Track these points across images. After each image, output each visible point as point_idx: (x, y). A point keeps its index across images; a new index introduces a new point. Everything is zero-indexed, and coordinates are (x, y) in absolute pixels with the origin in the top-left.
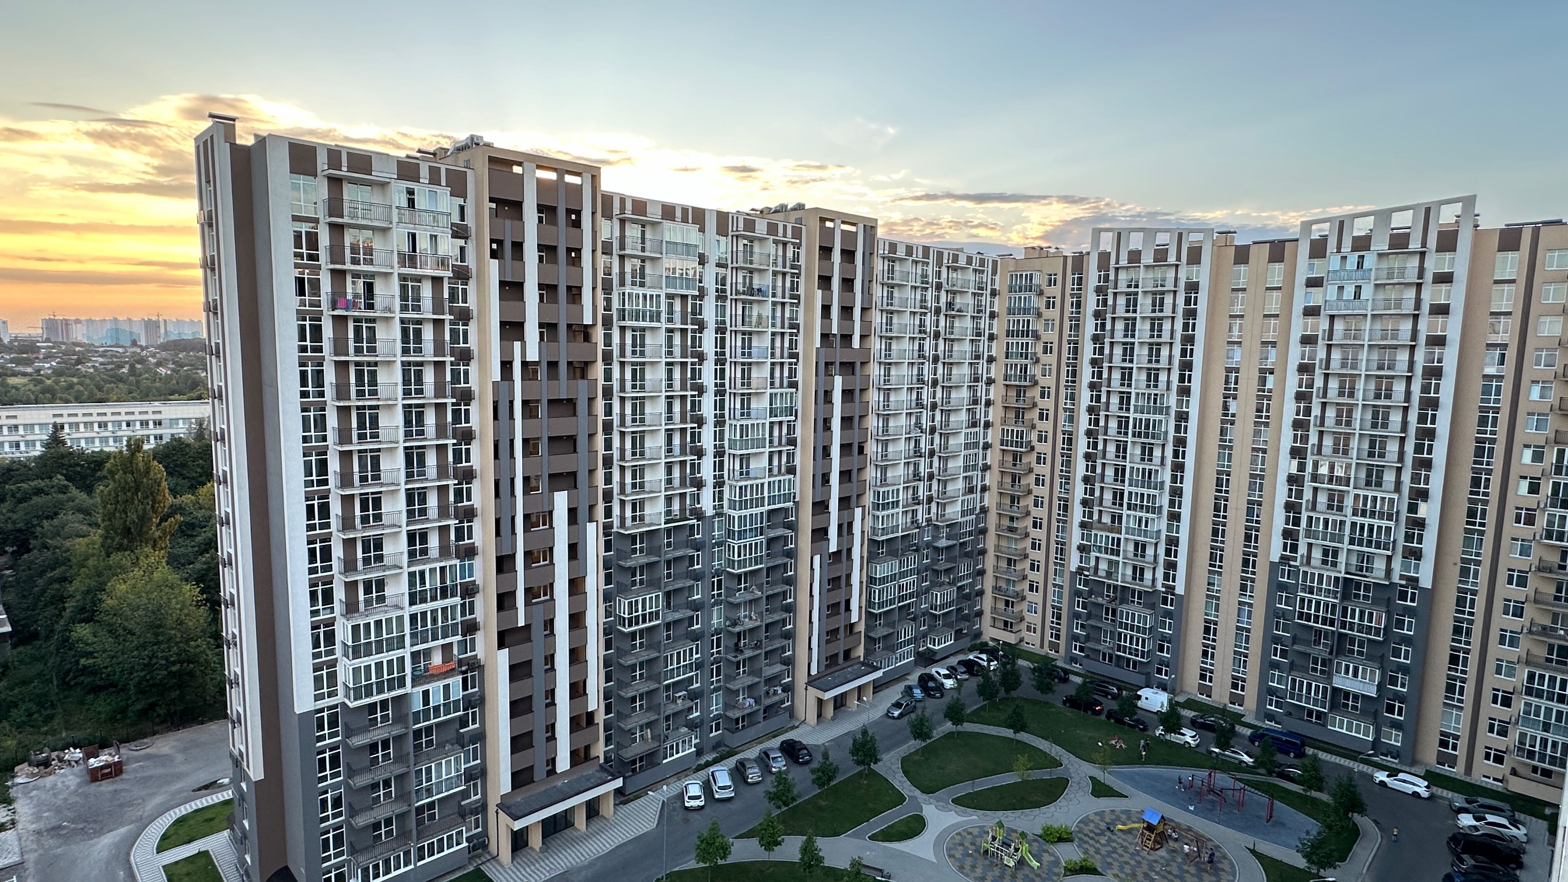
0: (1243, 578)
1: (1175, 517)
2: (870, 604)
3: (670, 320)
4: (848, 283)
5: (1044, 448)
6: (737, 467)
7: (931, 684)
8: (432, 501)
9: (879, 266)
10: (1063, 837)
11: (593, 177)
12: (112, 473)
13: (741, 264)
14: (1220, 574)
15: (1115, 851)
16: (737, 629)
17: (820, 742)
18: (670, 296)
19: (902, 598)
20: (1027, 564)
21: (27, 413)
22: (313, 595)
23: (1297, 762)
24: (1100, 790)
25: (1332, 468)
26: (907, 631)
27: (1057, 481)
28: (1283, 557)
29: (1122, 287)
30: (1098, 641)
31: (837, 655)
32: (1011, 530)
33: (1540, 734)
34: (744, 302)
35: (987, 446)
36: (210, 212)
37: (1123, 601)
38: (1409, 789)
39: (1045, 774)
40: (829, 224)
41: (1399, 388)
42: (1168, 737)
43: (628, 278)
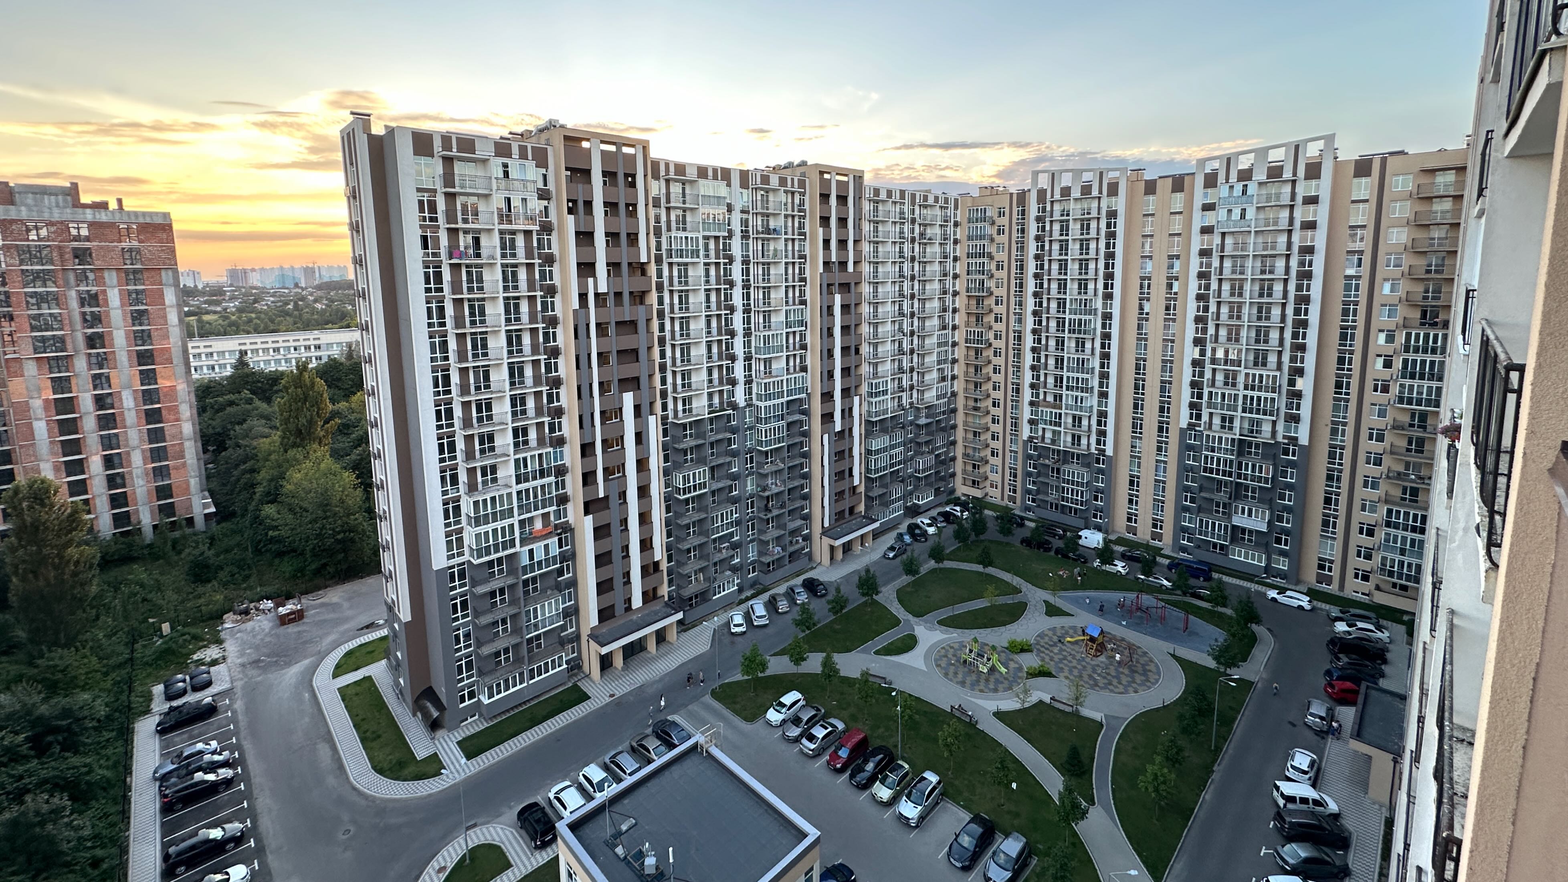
0: (1159, 442)
1: (1104, 395)
2: (868, 470)
3: (707, 256)
4: (842, 221)
5: (1000, 344)
6: (762, 368)
7: (917, 531)
8: (531, 403)
9: (867, 207)
10: (1024, 649)
11: (644, 147)
12: (286, 388)
13: (759, 210)
14: (1140, 438)
15: (1065, 658)
16: (767, 494)
17: (833, 579)
18: (706, 238)
19: (892, 465)
20: (989, 435)
21: (219, 343)
22: (443, 479)
23: (1205, 584)
24: (1052, 611)
25: (1227, 352)
26: (897, 491)
27: (1010, 369)
28: (1190, 424)
29: (1057, 216)
30: (1047, 494)
31: (844, 511)
32: (976, 409)
33: (1398, 558)
34: (763, 239)
35: (954, 344)
36: (354, 187)
37: (1065, 462)
38: (1295, 603)
39: (1008, 600)
40: (826, 176)
41: (1278, 288)
42: (1104, 568)
43: (674, 225)
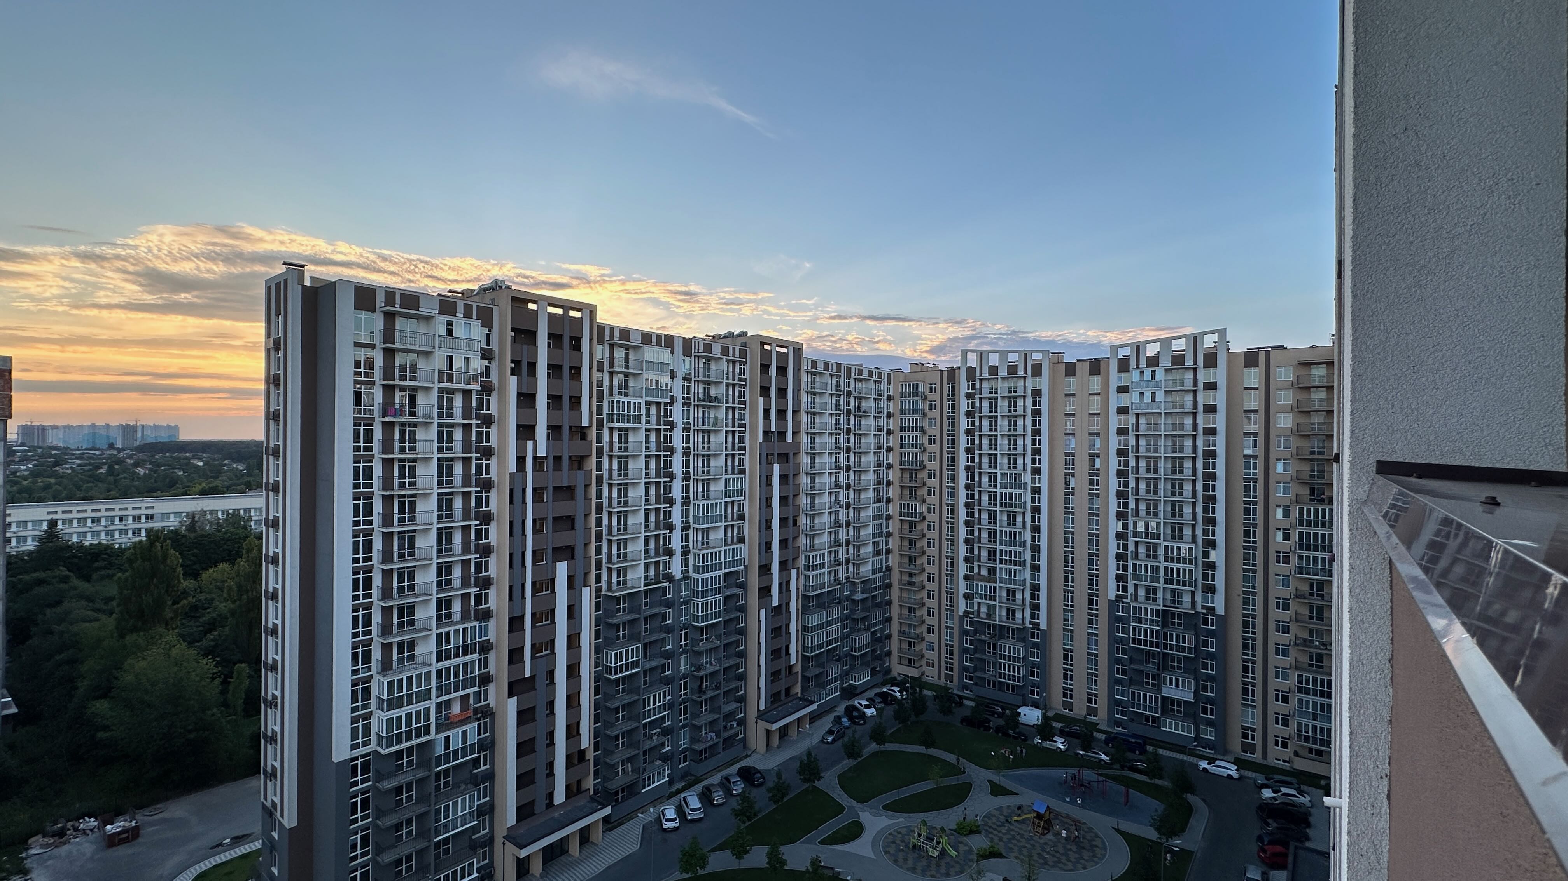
0: (1089, 614)
1: (1036, 568)
2: (805, 648)
3: (648, 422)
4: (782, 392)
5: (933, 517)
6: (700, 539)
7: (855, 714)
8: (457, 573)
9: (806, 380)
10: (973, 830)
11: (591, 312)
13: (701, 378)
14: (1072, 611)
15: (1014, 838)
16: (701, 673)
17: (770, 767)
18: (648, 404)
19: (829, 643)
20: (925, 611)
22: (354, 656)
23: (1141, 757)
24: (995, 791)
25: (1147, 526)
26: (834, 670)
27: (944, 543)
28: (1117, 596)
29: (986, 393)
30: (985, 668)
31: (780, 692)
32: (911, 584)
33: (1311, 723)
34: (704, 407)
35: (889, 517)
36: (278, 339)
37: (1002, 634)
38: (1225, 773)
39: (953, 781)
40: (767, 347)
41: (1188, 465)
42: (1044, 744)
43: (616, 389)
